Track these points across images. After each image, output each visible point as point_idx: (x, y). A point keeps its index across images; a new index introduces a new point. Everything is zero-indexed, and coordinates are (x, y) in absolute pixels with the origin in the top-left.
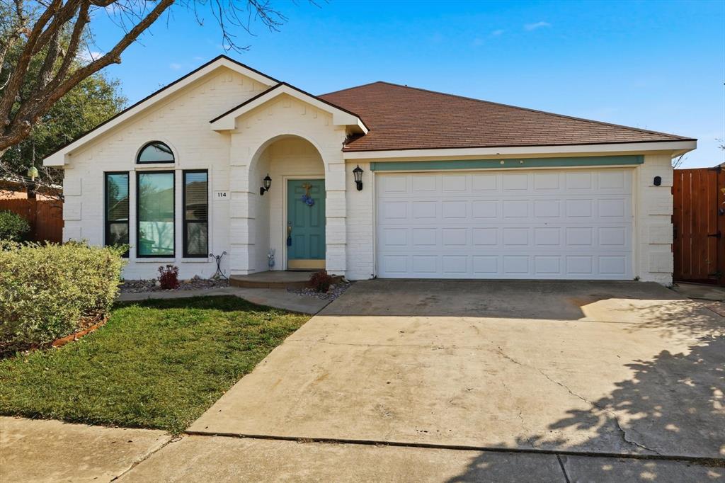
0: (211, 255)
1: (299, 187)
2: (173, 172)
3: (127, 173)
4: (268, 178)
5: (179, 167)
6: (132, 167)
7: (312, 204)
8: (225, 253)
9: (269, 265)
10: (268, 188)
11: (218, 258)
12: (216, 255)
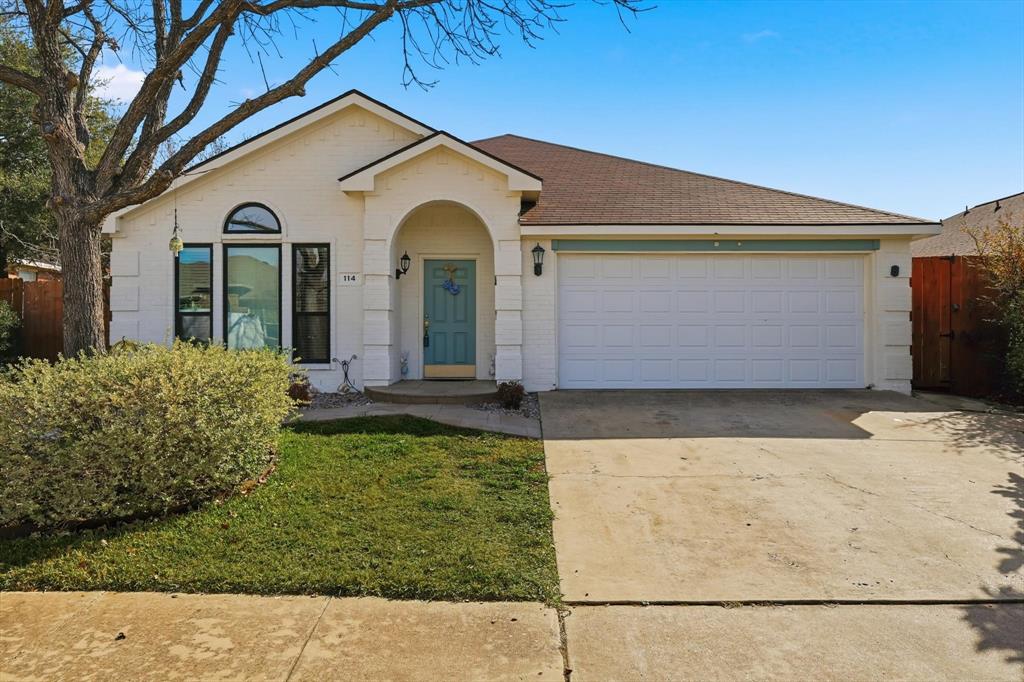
0: (335, 360)
1: (439, 269)
2: (279, 246)
3: (210, 246)
4: (406, 257)
5: (287, 238)
6: (217, 237)
7: (456, 293)
8: (355, 357)
9: (402, 373)
10: (405, 270)
11: (345, 363)
12: (341, 359)
